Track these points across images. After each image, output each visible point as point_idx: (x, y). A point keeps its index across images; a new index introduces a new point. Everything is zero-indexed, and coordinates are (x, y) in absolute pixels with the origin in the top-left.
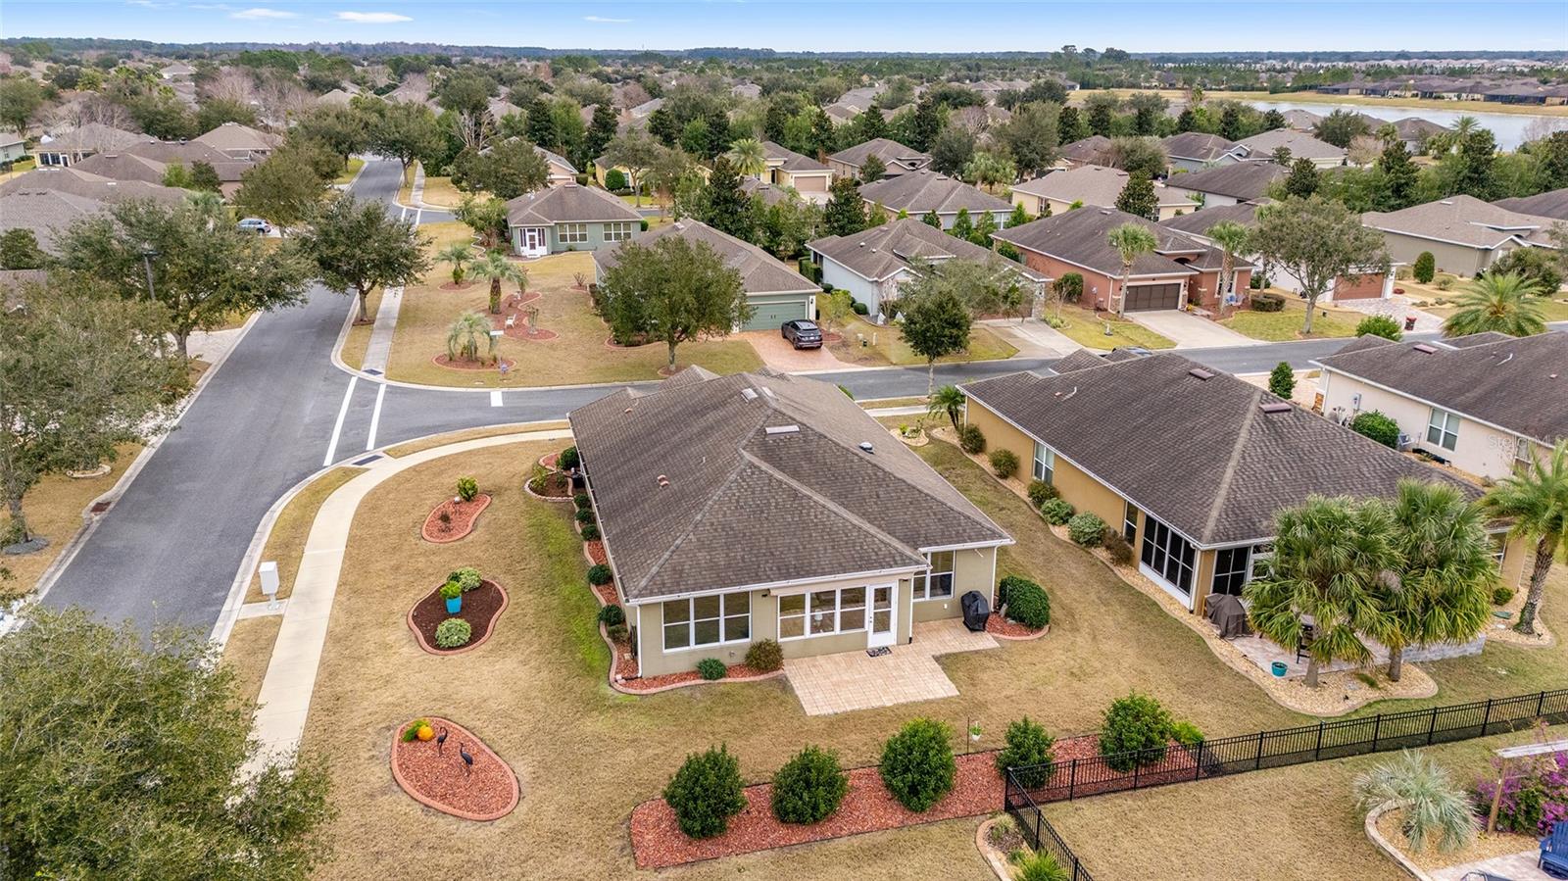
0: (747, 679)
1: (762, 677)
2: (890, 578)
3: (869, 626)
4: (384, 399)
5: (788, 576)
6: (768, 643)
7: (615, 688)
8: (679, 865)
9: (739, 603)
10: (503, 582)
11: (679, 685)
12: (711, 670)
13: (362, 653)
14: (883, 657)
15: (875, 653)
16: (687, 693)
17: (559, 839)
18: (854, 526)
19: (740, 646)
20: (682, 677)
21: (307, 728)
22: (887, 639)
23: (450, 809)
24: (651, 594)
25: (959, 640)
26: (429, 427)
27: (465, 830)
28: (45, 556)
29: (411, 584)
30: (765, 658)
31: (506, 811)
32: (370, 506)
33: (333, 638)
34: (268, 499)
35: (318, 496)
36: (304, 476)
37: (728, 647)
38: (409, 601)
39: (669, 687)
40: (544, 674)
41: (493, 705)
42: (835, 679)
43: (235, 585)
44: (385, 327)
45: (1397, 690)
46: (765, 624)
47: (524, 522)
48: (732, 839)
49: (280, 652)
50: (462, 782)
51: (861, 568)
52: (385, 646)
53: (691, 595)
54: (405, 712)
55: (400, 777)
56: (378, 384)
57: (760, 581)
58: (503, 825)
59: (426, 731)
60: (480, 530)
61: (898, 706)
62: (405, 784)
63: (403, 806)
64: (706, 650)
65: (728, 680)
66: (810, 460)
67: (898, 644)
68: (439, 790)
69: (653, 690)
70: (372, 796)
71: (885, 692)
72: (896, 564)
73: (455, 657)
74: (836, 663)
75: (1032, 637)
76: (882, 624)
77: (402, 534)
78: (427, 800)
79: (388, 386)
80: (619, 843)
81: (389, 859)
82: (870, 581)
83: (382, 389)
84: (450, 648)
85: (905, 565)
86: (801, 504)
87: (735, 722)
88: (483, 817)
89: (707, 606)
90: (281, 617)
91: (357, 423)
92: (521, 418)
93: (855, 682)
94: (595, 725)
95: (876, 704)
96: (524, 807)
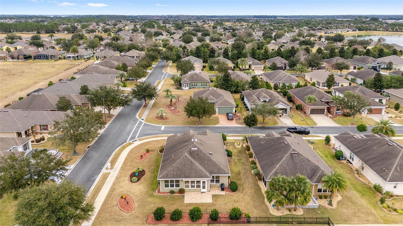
0: (178, 195)
1: (180, 195)
2: (205, 180)
3: (201, 188)
4: (142, 127)
5: (186, 178)
6: (182, 189)
7: (156, 193)
8: (153, 224)
9: (177, 181)
10: (147, 170)
11: (166, 194)
12: (172, 192)
13: (120, 181)
14: (203, 194)
15: (202, 193)
16: (167, 196)
17: (137, 217)
18: (200, 169)
19: (178, 189)
20: (167, 193)
21: (108, 194)
22: (205, 190)
23: (123, 210)
24: (162, 178)
25: (218, 192)
26: (148, 134)
27: (124, 214)
28: (78, 157)
29: (132, 169)
30: (182, 191)
31: (131, 212)
32: (131, 152)
33: (117, 178)
34: (115, 148)
35: (124, 148)
36: (123, 143)
37: (176, 189)
38: (130, 173)
39: (164, 194)
40: (146, 189)
41: (136, 194)
42: (192, 197)
43: (105, 165)
44: (149, 108)
45: (294, 213)
46: (182, 185)
47: (155, 158)
48: (162, 221)
49: (108, 179)
50: (126, 206)
51: (199, 178)
52: (124, 180)
53: (169, 179)
54: (123, 193)
55: (118, 204)
56: (143, 123)
57: (181, 178)
58: (130, 214)
59: (124, 197)
60: (147, 159)
61: (200, 203)
62: (118, 205)
63: (117, 208)
64: (172, 189)
65: (175, 194)
66: (198, 155)
67: (207, 191)
68: (123, 207)
69: (162, 195)
70: (113, 206)
71: (200, 200)
72: (206, 177)
73: (134, 184)
74: (194, 194)
75: (232, 193)
76: (204, 187)
77: (134, 158)
78: (120, 208)
79: (144, 123)
80: (145, 219)
81: (112, 216)
82: (202, 180)
83: (143, 124)
84: (134, 182)
85: (207, 178)
86: (192, 164)
87: (172, 202)
88: (128, 212)
89: (172, 181)
90: (110, 173)
91: (136, 132)
92: (165, 133)
93: (196, 198)
94: (150, 199)
95: (197, 202)
96: (134, 211)
